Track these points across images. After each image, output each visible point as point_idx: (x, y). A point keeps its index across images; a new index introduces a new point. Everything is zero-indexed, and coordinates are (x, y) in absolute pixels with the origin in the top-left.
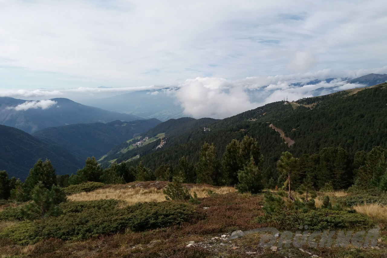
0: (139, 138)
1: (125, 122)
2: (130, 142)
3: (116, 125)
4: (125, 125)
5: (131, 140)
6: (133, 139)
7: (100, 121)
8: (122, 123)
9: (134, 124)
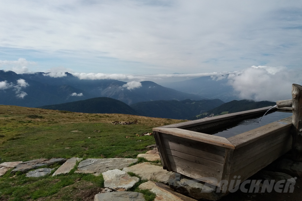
0: (206, 114)
1: (194, 101)
2: (199, 117)
3: (187, 103)
4: (194, 103)
5: (199, 115)
6: (201, 115)
7: (174, 99)
8: (192, 102)
9: (201, 103)
